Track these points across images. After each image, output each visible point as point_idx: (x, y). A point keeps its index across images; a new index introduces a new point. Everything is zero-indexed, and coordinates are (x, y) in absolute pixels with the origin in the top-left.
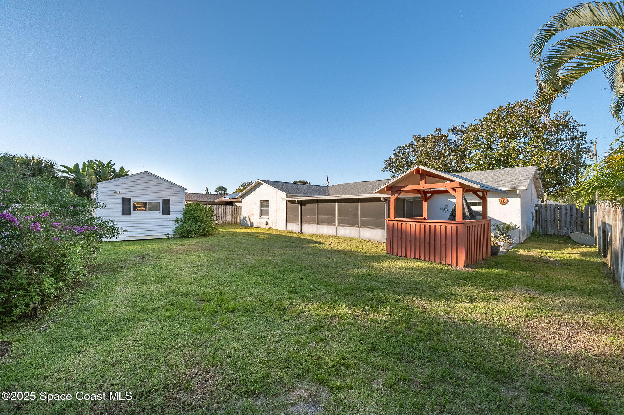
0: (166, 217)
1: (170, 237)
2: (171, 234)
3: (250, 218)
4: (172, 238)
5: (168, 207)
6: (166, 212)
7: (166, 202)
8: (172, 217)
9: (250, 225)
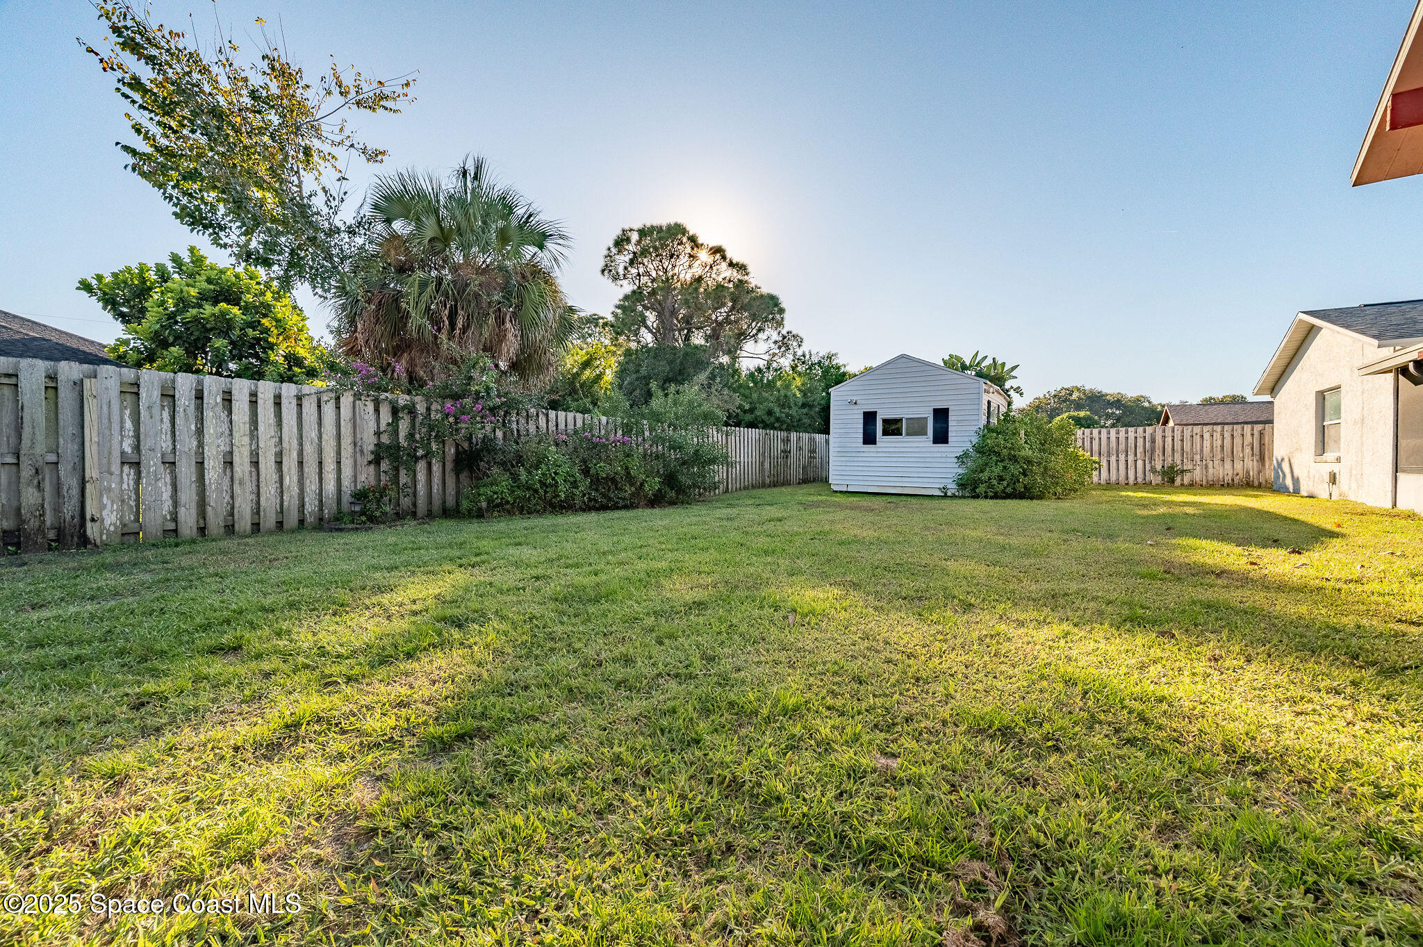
0: (940, 449)
1: (949, 494)
2: (952, 488)
3: (1292, 461)
4: (954, 496)
5: (944, 425)
6: (941, 437)
7: (941, 415)
8: (953, 449)
9: (1291, 490)
